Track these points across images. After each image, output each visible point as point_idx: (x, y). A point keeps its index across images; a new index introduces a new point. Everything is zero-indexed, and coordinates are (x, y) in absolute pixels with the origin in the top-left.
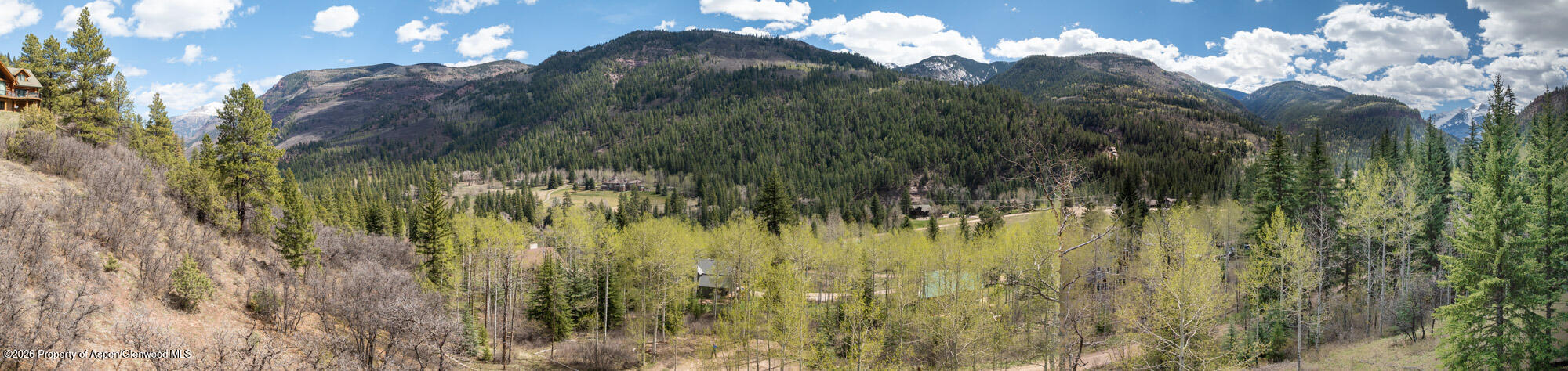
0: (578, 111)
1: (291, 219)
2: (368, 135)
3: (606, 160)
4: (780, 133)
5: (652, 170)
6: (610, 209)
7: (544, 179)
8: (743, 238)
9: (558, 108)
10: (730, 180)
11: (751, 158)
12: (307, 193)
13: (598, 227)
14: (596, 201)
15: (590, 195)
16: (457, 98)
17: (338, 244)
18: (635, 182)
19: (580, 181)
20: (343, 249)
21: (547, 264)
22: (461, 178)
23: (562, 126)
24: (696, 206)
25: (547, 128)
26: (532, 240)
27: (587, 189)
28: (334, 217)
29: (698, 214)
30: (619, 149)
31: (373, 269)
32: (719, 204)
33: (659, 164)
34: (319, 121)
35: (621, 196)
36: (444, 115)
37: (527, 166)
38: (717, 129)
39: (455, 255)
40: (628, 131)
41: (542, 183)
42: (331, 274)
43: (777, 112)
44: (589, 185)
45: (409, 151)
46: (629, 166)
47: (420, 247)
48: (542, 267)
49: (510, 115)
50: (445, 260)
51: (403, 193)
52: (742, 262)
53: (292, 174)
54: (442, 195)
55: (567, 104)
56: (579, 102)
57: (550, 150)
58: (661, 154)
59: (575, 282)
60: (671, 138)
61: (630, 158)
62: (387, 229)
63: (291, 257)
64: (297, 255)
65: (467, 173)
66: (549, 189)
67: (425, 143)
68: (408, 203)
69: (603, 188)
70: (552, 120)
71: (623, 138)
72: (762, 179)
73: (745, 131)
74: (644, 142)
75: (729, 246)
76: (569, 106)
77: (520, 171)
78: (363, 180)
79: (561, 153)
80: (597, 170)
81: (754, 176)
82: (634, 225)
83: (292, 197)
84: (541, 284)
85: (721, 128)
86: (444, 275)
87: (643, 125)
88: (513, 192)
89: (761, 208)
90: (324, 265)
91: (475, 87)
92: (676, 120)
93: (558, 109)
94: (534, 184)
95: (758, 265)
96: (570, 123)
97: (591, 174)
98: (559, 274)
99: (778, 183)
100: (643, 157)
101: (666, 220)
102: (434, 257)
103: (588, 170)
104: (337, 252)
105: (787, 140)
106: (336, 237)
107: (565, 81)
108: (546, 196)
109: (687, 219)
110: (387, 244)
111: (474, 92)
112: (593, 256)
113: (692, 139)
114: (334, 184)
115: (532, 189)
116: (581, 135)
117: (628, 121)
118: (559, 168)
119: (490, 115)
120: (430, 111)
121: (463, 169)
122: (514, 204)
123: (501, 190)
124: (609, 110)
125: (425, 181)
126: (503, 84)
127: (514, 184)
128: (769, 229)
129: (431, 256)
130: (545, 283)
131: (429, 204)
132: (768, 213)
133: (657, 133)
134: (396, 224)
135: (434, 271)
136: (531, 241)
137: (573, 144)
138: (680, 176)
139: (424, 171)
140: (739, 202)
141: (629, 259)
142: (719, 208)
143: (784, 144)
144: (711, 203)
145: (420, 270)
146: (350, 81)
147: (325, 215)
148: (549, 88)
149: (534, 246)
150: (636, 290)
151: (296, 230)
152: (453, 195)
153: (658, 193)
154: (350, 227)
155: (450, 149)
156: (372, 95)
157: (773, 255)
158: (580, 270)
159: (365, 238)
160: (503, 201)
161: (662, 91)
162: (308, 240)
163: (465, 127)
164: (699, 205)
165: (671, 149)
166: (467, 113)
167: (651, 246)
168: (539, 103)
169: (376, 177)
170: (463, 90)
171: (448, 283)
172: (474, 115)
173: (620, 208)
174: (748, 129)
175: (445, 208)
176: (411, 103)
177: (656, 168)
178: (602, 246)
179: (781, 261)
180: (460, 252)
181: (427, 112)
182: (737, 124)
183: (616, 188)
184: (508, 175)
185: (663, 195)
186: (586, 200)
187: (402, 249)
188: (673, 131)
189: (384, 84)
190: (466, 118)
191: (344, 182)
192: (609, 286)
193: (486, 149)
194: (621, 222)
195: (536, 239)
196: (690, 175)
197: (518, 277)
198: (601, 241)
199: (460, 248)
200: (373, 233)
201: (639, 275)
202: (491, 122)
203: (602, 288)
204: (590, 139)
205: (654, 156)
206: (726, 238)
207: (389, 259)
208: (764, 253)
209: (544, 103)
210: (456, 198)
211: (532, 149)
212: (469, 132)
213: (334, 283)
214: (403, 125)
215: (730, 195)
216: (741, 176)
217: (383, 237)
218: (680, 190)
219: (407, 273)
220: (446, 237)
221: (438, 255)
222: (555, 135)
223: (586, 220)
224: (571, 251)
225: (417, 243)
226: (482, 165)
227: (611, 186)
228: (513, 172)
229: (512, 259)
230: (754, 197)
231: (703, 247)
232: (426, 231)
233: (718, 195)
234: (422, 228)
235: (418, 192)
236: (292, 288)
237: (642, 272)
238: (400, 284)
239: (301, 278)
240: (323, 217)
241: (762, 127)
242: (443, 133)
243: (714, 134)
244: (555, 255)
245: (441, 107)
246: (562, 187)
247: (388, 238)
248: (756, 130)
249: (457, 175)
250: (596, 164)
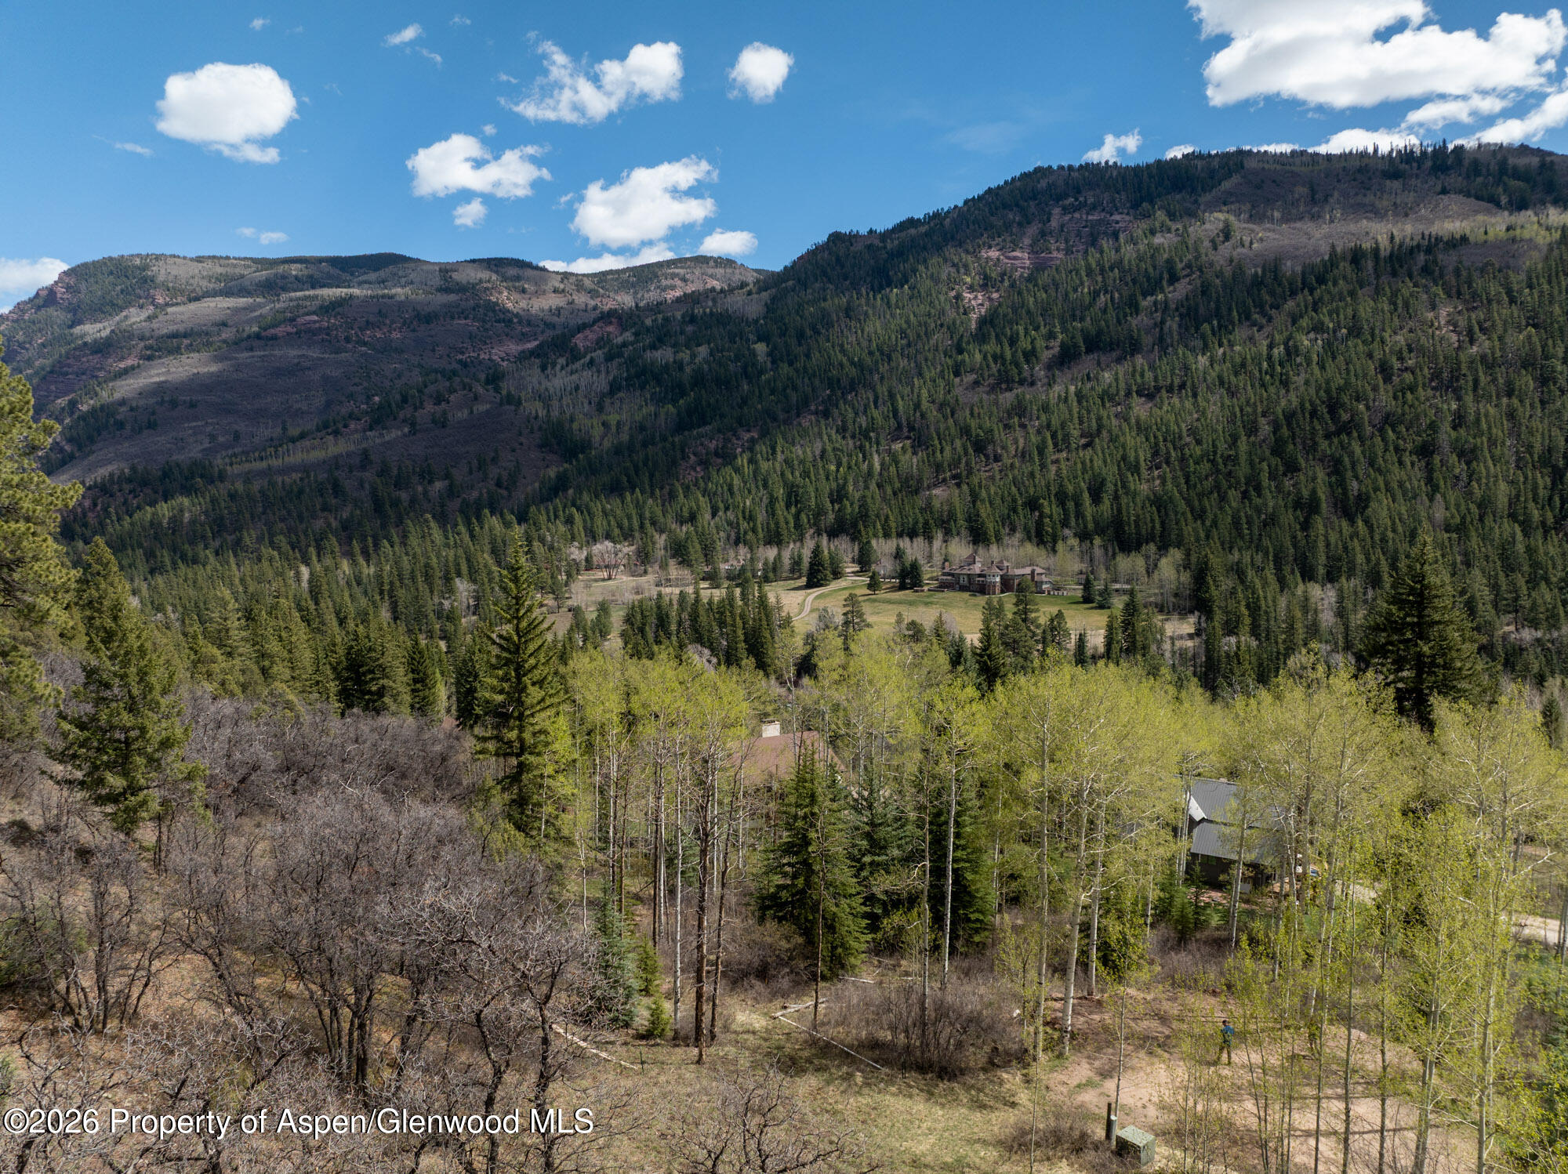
0: (882, 390)
1: (108, 686)
2: (335, 448)
3: (952, 515)
4: (1446, 434)
5: (1074, 542)
6: (962, 640)
7: (796, 563)
8: (1321, 730)
9: (833, 383)
10: (1287, 569)
11: (1352, 508)
12: (159, 608)
13: (930, 683)
14: (926, 617)
15: (911, 603)
16: (575, 356)
17: (258, 747)
18: (1028, 570)
19: (885, 566)
20: (270, 760)
21: (804, 777)
22: (588, 560)
23: (842, 430)
24: (1191, 636)
25: (803, 434)
26: (766, 715)
27: (902, 587)
28: (243, 672)
29: (1194, 657)
30: (987, 489)
31: (359, 807)
32: (1255, 632)
33: (1091, 526)
34: (192, 405)
35: (989, 607)
36: (545, 399)
37: (754, 530)
38: (1252, 430)
39: (576, 756)
40: (1012, 442)
41: (792, 571)
42: (237, 831)
43: (1436, 375)
44: (908, 578)
45: (452, 492)
46: (1013, 530)
47: (484, 739)
48: (793, 784)
49: (712, 400)
50: (549, 770)
51: (436, 600)
52: (1316, 796)
53: (108, 554)
54: (541, 605)
55: (853, 372)
56: (884, 368)
57: (811, 490)
58: (1096, 499)
59: (872, 824)
60: (1124, 458)
61: (1015, 511)
62: (395, 697)
63: (113, 798)
64: (133, 789)
65: (603, 547)
66: (810, 585)
67: (494, 472)
68: (450, 627)
69: (943, 586)
70: (816, 413)
71: (997, 459)
72: (1384, 567)
73: (1338, 433)
74: (1053, 468)
75: (1277, 749)
76: (860, 378)
77: (737, 543)
78: (327, 569)
79: (838, 496)
80: (930, 539)
81: (1360, 558)
82: (1022, 680)
83: (109, 623)
84: (789, 827)
85: (1265, 428)
86: (548, 809)
87: (1049, 426)
88: (718, 594)
89: (1379, 650)
90: (216, 810)
91: (623, 328)
92: (1140, 409)
93: (830, 386)
94: (772, 573)
95: (1363, 810)
96: (863, 421)
97: (914, 550)
98: (833, 800)
99: (1432, 579)
100: (1050, 508)
101: (1108, 672)
102: (521, 765)
103: (907, 540)
104: (255, 768)
105: (1468, 455)
106: (247, 728)
107: (848, 312)
108: (802, 605)
109: (1164, 670)
110: (394, 738)
111: (620, 340)
112: (919, 756)
113: (1183, 459)
114: (242, 580)
115: (767, 588)
116: (889, 452)
117: (1010, 416)
118: (833, 534)
119: (659, 401)
120: (508, 386)
121: (592, 537)
122: (722, 624)
123: (690, 590)
124: (960, 387)
125: (495, 568)
126: (693, 319)
127: (723, 574)
128: (1401, 711)
129: (514, 761)
130: (800, 824)
131: (508, 629)
132: (1399, 663)
133: (1085, 446)
134: (420, 681)
135: (521, 802)
136: (763, 718)
137: (870, 473)
138: (1147, 557)
139: (493, 542)
140: (1314, 631)
141: (1007, 766)
142: (1254, 643)
143: (1460, 468)
144: (1231, 629)
145: (487, 801)
146: (284, 296)
147: (215, 668)
148: (809, 332)
149: (772, 731)
150: (1027, 849)
151: (126, 719)
152: (570, 603)
153: (1087, 599)
154: (291, 697)
155: (558, 487)
156: (348, 340)
157: (1410, 785)
158: (885, 792)
159: (335, 724)
160: (694, 617)
161: (1100, 333)
162: (166, 744)
163: (597, 432)
164: (1198, 633)
165: (1124, 486)
166: (603, 396)
167: (1065, 734)
168: (785, 369)
169: (361, 561)
170: (591, 335)
171: (558, 831)
172: (621, 400)
173: (987, 637)
174: (1345, 429)
175: (549, 637)
176: (455, 366)
177: (1084, 536)
178: (941, 731)
179: (1433, 805)
180: (589, 747)
181: (497, 390)
182: (1314, 413)
183: (977, 586)
184: (708, 552)
185: (1101, 607)
186: (899, 615)
187: (438, 748)
188: (1130, 439)
189: (382, 312)
190: (600, 408)
191: (270, 574)
192: (958, 836)
193: (651, 486)
194: (989, 673)
195: (776, 711)
196: (1176, 555)
197: (733, 810)
198: (937, 718)
199: (589, 737)
200: (355, 710)
201: (1032, 811)
202: (663, 417)
203: (938, 842)
204: (911, 462)
205: (1078, 505)
206: (1272, 726)
207: (404, 776)
208: (1382, 776)
209: (797, 370)
210: (576, 611)
211: (765, 486)
212: (607, 444)
213: (248, 857)
214: (434, 421)
215: (1289, 609)
216: (1322, 559)
217: (385, 720)
218: (1147, 592)
219: (451, 811)
220: (551, 712)
221: (532, 759)
222: (823, 452)
223: (901, 665)
224: (862, 743)
225: (477, 730)
226: (642, 526)
227: (964, 581)
228: (719, 545)
229: (718, 764)
230: (1359, 617)
231: (1204, 745)
232: (500, 698)
233: (1254, 608)
234: (490, 690)
235: (477, 599)
236: (117, 891)
237: (1041, 801)
238: (433, 840)
239: (149, 855)
240: (209, 675)
241: (1389, 421)
242: (540, 446)
243: (1243, 446)
244: (823, 752)
245: (533, 377)
246: (842, 583)
247: (400, 721)
248: (1369, 429)
249: (577, 554)
250: (926, 523)
